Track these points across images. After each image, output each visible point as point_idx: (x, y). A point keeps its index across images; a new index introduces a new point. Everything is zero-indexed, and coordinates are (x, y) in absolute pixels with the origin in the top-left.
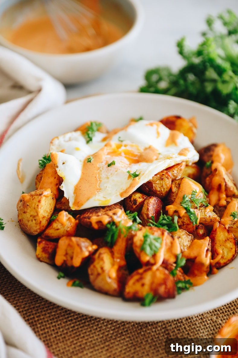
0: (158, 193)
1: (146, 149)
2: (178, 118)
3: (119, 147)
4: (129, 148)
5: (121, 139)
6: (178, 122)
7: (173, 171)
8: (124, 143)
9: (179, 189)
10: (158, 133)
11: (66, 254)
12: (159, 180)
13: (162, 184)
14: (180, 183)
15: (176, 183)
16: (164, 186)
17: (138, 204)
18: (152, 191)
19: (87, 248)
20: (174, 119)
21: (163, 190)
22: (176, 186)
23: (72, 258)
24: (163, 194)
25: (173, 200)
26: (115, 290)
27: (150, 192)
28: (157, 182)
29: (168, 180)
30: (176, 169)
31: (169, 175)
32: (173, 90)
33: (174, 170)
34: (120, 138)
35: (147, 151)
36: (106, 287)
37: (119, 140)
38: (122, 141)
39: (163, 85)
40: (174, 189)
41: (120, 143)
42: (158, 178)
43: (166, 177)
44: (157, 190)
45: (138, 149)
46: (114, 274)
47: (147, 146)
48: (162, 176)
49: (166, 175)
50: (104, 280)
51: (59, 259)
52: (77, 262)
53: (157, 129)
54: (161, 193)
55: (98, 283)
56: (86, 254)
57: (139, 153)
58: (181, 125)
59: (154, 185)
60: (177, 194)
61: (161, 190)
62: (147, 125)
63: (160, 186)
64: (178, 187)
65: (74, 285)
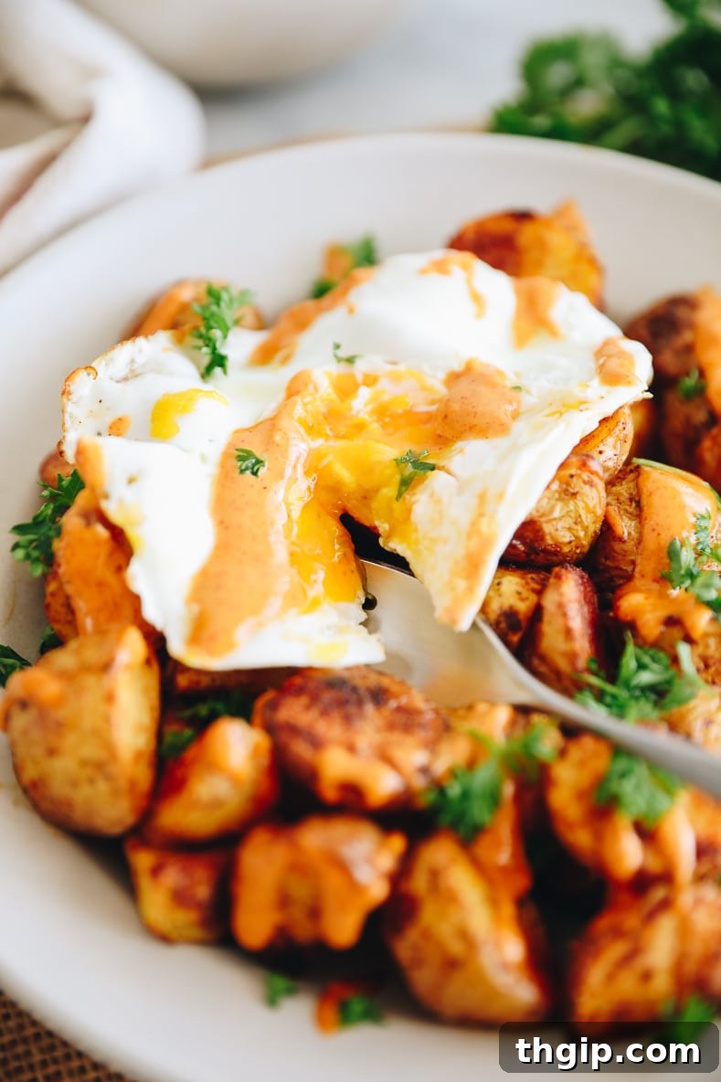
0: (566, 549)
1: (454, 378)
2: (523, 217)
3: (346, 389)
4: (386, 389)
5: (343, 353)
6: (527, 234)
7: (601, 452)
8: (361, 367)
9: (640, 522)
10: (477, 298)
11: (284, 901)
12: (560, 499)
13: (577, 511)
14: (639, 494)
15: (622, 499)
16: (584, 517)
17: (524, 624)
18: (545, 551)
19: (370, 861)
20: (508, 226)
21: (582, 534)
22: (626, 511)
23: (315, 913)
24: (583, 546)
25: (629, 568)
26: (533, 1012)
27: (533, 557)
28: (557, 514)
29: (594, 490)
30: (610, 440)
31: (592, 472)
32: (629, 128)
33: (601, 448)
34: (337, 347)
35: (463, 387)
36: (496, 1010)
37: (339, 360)
38: (350, 360)
39: (587, 105)
40: (625, 527)
41: (343, 368)
42: (557, 495)
43: (585, 483)
44: (561, 543)
45: (424, 388)
46: (513, 949)
47: (458, 366)
48: (568, 484)
49: (585, 476)
50: (480, 979)
51: (255, 924)
52: (343, 928)
53: (469, 282)
54: (577, 547)
55: (456, 995)
56: (377, 890)
57: (432, 402)
58: (542, 245)
59: (547, 528)
60: (640, 541)
61: (577, 538)
62: (423, 271)
63: (569, 522)
64: (635, 512)
65: (344, 1016)
